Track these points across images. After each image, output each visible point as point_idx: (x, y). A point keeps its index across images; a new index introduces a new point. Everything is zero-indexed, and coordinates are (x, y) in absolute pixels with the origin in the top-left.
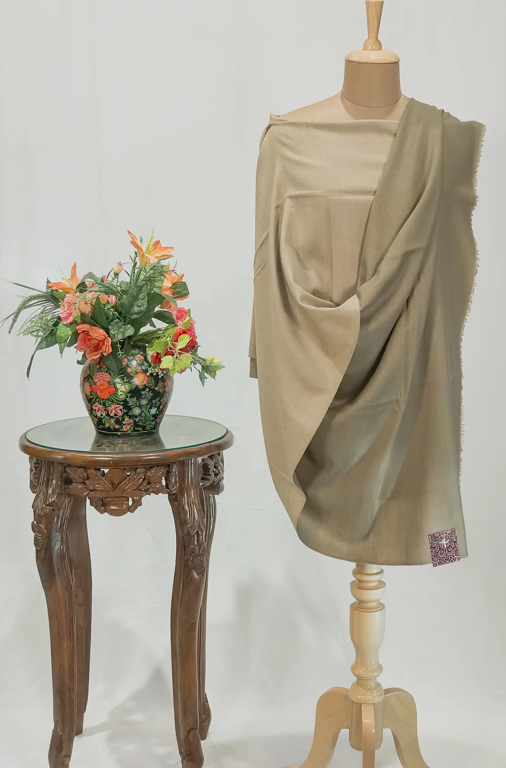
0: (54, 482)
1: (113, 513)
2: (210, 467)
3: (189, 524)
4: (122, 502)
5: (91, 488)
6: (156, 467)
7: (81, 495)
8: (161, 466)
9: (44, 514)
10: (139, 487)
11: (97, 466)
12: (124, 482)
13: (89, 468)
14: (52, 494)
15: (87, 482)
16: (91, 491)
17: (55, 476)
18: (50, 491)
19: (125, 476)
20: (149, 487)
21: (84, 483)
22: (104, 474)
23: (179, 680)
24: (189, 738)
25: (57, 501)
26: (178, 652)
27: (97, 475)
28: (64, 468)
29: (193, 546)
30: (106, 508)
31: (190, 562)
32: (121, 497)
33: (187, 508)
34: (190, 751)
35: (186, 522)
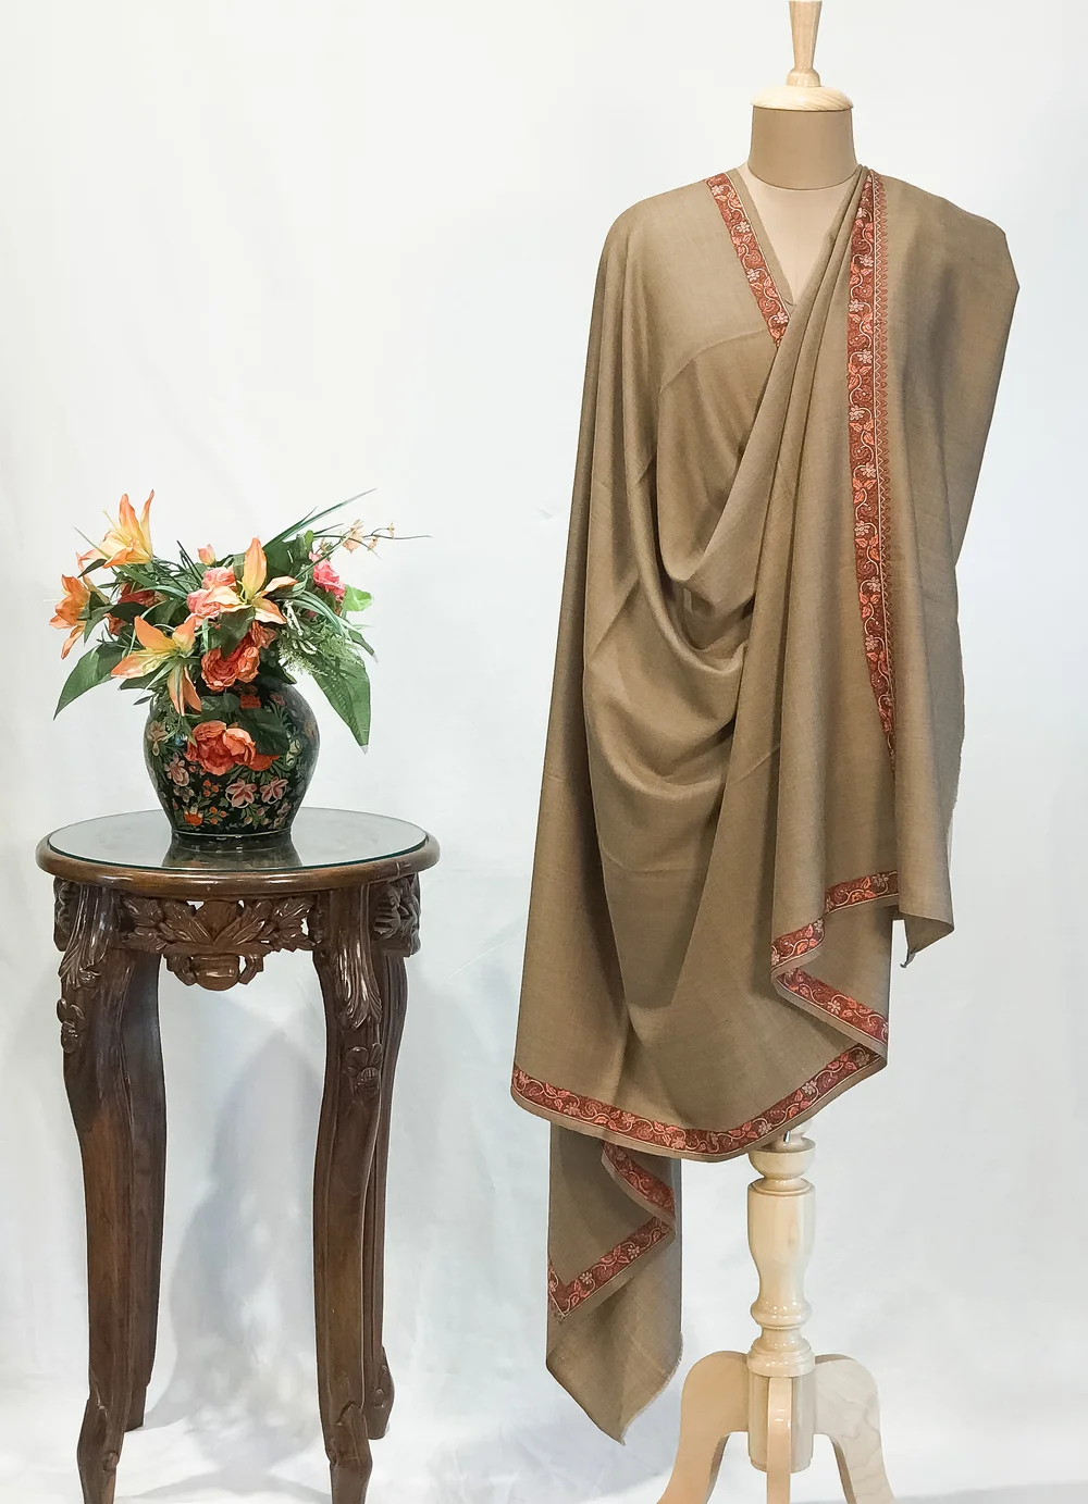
0: (102, 925)
1: (212, 985)
3: (350, 1007)
4: (225, 964)
5: (172, 938)
6: (291, 900)
7: (154, 950)
8: (302, 897)
9: (82, 986)
10: (257, 936)
13: (168, 899)
14: (98, 947)
16: (171, 942)
17: (103, 914)
18: (94, 942)
19: (234, 915)
20: (276, 936)
21: (160, 931)
22: (194, 911)
23: (327, 1306)
24: (344, 1423)
25: (104, 961)
26: (326, 1256)
27: (181, 914)
28: (121, 901)
29: (356, 1049)
30: (198, 974)
31: (351, 1079)
32: (226, 954)
33: (346, 978)
34: (347, 1446)
35: (346, 1004)
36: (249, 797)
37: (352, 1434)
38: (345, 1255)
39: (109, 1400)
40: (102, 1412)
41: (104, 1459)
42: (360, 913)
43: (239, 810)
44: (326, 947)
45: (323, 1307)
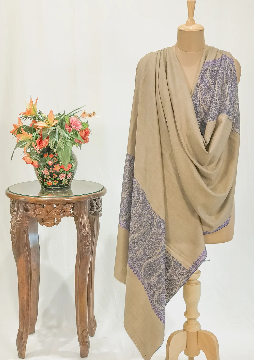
0: (21, 210)
1: (48, 225)
2: (94, 205)
3: (83, 231)
4: (51, 220)
5: (38, 213)
6: (68, 204)
7: (33, 217)
8: (71, 203)
9: (16, 225)
10: (60, 213)
11: (40, 203)
12: (53, 211)
13: (37, 204)
14: (20, 216)
15: (35, 210)
16: (38, 215)
17: (21, 207)
18: (19, 215)
19: (53, 208)
20: (64, 213)
21: (34, 211)
22: (43, 207)
23: (78, 306)
24: (83, 334)
25: (21, 219)
26: (78, 292)
27: (40, 208)
28: (25, 204)
29: (85, 241)
30: (44, 223)
31: (83, 249)
32: (51, 218)
33: (82, 224)
34: (83, 341)
35: (82, 230)
36: (64, 177)
37: (85, 337)
38: (83, 293)
39: (24, 329)
40: (22, 332)
41: (22, 344)
42: (86, 207)
43: (61, 181)
44: (77, 216)
45: (77, 305)
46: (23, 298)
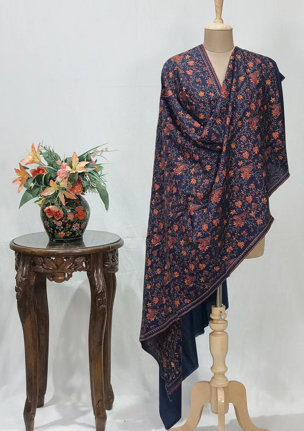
1: (58, 281)
2: (109, 258)
9: (22, 282)
10: (70, 267)
11: (49, 256)
12: (62, 265)
13: (45, 257)
15: (43, 264)
16: (46, 269)
18: (25, 270)
20: (75, 267)
22: (52, 260)
24: (98, 405)
26: (92, 358)
28: (32, 257)
29: (99, 299)
30: (54, 278)
31: (98, 308)
32: (61, 273)
33: (96, 279)
34: (99, 412)
35: (96, 286)
36: (78, 227)
37: (101, 409)
38: (97, 358)
39: (32, 400)
40: (30, 403)
41: (31, 416)
42: (100, 261)
43: (75, 231)
44: (90, 270)
45: (92, 373)
46: (31, 364)
